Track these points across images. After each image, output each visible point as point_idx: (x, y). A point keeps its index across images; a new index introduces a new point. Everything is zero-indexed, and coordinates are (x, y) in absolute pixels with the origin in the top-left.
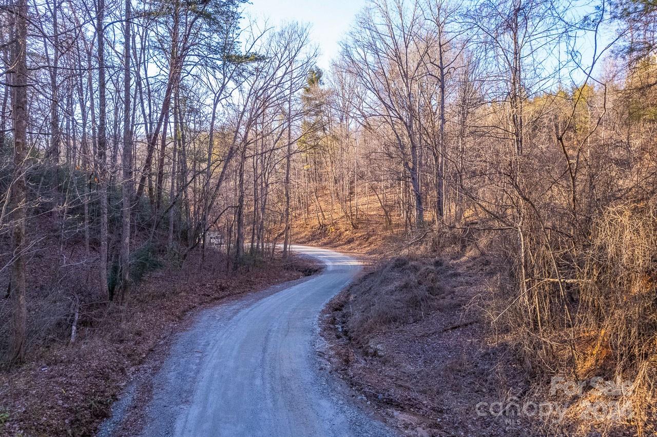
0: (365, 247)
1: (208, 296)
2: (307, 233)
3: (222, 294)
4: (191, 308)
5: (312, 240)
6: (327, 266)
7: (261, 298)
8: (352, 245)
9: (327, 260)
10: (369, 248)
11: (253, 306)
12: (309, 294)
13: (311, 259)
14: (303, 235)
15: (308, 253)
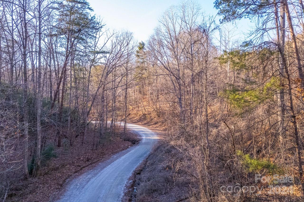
0: (162, 127)
1: (80, 166)
2: (137, 118)
3: (88, 163)
4: (69, 176)
5: (140, 121)
6: (142, 139)
7: (104, 167)
8: (157, 125)
9: (144, 135)
10: (164, 128)
11: (98, 175)
12: (128, 163)
13: (136, 134)
14: (135, 119)
15: (136, 130)
